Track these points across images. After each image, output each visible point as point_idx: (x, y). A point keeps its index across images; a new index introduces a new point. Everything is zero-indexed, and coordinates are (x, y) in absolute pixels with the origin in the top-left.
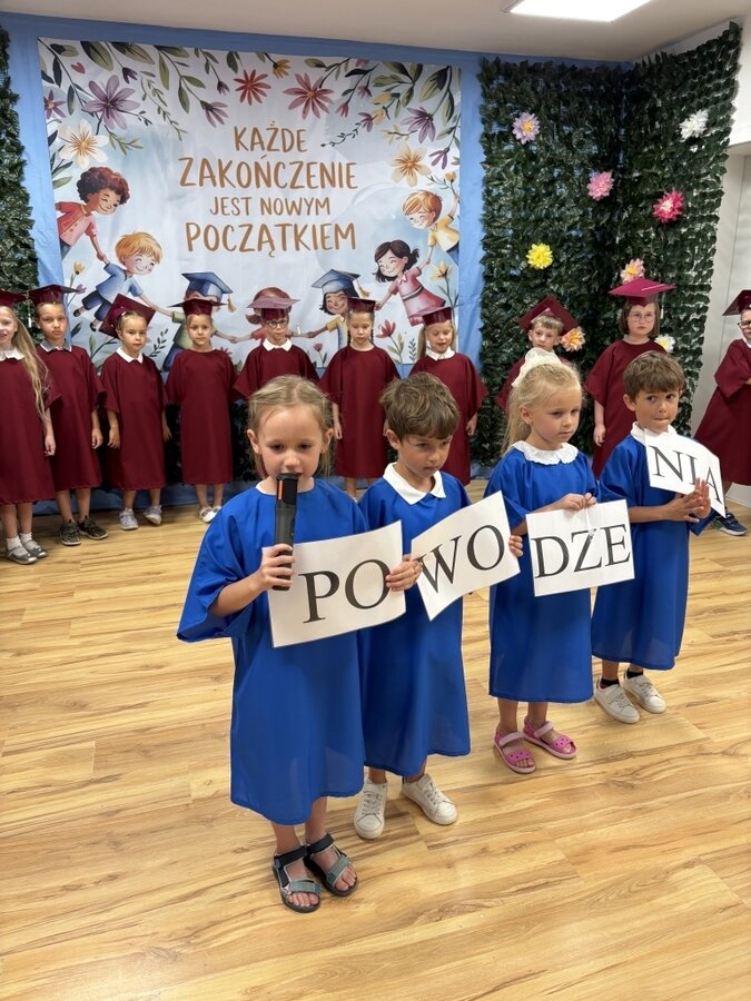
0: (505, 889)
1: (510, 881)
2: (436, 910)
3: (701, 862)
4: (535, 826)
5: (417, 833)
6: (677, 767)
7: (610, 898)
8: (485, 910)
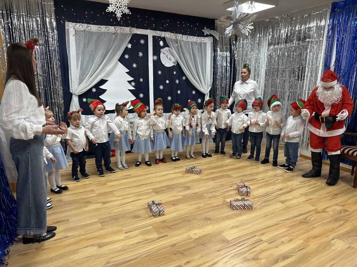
0: (295, 251)
1: (294, 249)
2: (282, 258)
3: (336, 238)
4: (291, 235)
5: (262, 240)
6: (314, 216)
7: (321, 249)
8: (294, 257)
